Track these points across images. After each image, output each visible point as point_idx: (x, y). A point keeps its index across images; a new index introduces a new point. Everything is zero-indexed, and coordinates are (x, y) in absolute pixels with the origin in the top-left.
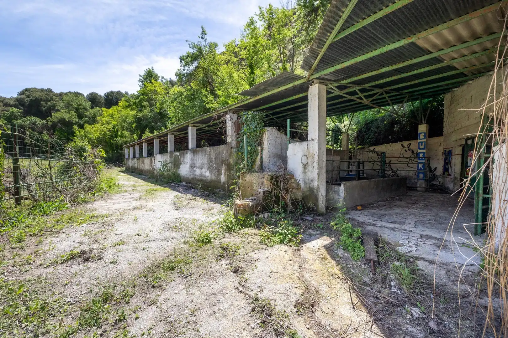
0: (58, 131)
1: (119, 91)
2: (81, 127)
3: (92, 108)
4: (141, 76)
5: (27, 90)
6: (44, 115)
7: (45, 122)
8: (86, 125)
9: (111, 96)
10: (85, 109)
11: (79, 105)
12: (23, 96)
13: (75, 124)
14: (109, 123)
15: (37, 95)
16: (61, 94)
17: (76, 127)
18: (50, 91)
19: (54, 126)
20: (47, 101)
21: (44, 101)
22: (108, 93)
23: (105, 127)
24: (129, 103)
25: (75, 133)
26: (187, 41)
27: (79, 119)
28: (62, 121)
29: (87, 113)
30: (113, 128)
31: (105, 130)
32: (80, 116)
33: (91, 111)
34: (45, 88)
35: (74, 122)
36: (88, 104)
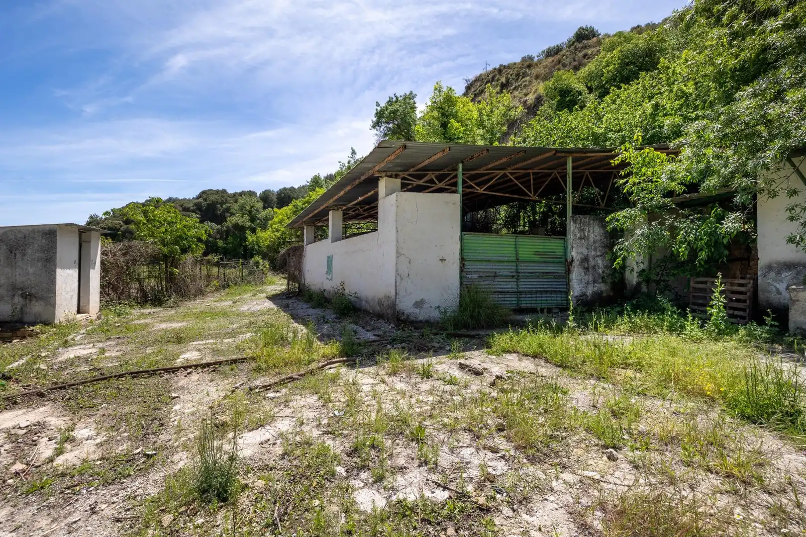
0: (231, 236)
1: (292, 187)
2: (253, 231)
3: (264, 208)
4: (308, 182)
5: (204, 192)
6: (219, 219)
7: (219, 227)
8: (258, 230)
9: (284, 193)
10: (257, 210)
11: (252, 207)
12: (201, 200)
13: (248, 228)
14: (278, 231)
15: (213, 198)
16: (234, 195)
17: (248, 232)
18: (224, 191)
19: (228, 232)
20: (222, 203)
21: (220, 204)
22: (280, 190)
23: (275, 235)
24: (297, 208)
25: (247, 238)
26: (340, 162)
27: (251, 222)
28: (236, 226)
29: (259, 216)
30: (282, 235)
31: (274, 237)
32: (253, 220)
33: (264, 213)
34: (221, 189)
35: (247, 226)
36: (260, 205)
